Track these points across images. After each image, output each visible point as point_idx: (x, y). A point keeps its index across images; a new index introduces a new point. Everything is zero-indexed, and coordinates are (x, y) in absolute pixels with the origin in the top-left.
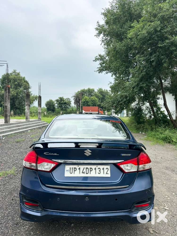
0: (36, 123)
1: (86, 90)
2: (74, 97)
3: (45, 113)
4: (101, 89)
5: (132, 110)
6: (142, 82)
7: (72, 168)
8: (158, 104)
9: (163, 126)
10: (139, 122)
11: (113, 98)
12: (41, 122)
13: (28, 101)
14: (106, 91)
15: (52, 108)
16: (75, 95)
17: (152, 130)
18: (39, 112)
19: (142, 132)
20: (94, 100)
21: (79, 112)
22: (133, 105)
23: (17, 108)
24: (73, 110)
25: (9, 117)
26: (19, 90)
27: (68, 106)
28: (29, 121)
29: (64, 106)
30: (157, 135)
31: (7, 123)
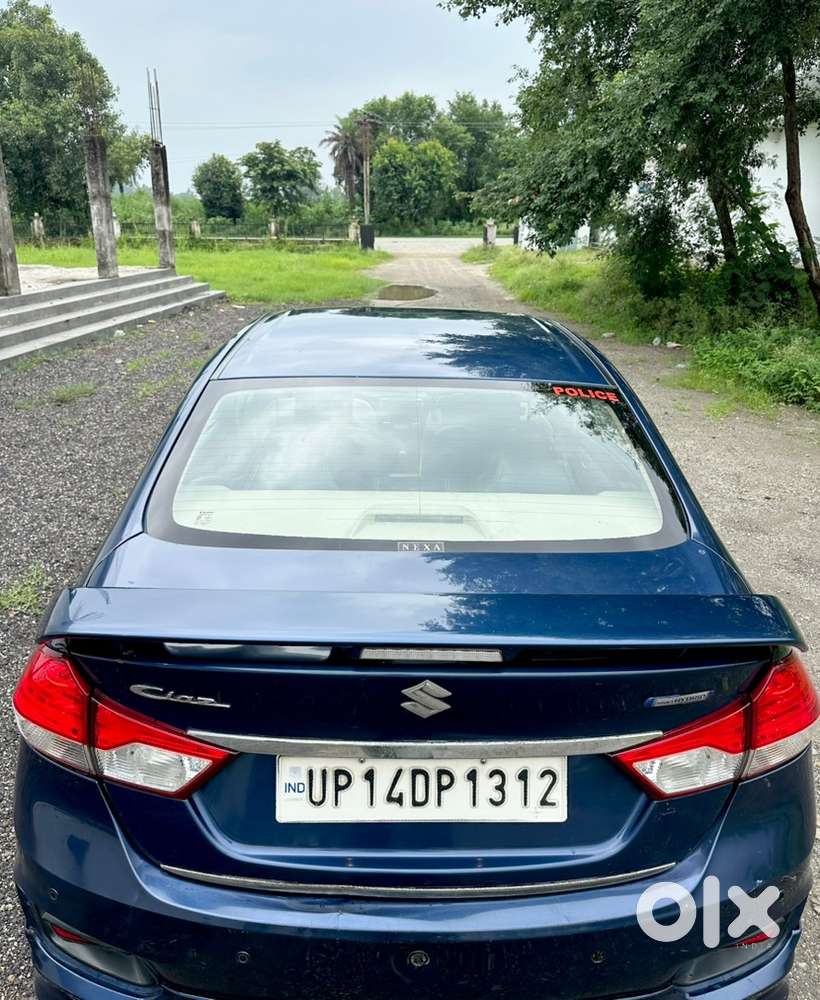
0: (151, 289)
1: (395, 105)
2: (334, 143)
3: (197, 228)
4: (469, 100)
5: (626, 222)
6: (700, 77)
7: (324, 773)
8: (754, 190)
9: (771, 308)
10: (653, 288)
11: (536, 162)
12: (178, 283)
13: (100, 177)
14: (494, 107)
15: (227, 200)
16: (336, 131)
17: (715, 329)
18: (164, 232)
19: (665, 338)
20: (433, 162)
21: (359, 223)
22: (634, 197)
23: (56, 202)
24: (328, 211)
25: (9, 263)
26: (59, 109)
27: (304, 189)
28: (117, 281)
29: (283, 190)
30: (742, 360)
31: (7, 295)
